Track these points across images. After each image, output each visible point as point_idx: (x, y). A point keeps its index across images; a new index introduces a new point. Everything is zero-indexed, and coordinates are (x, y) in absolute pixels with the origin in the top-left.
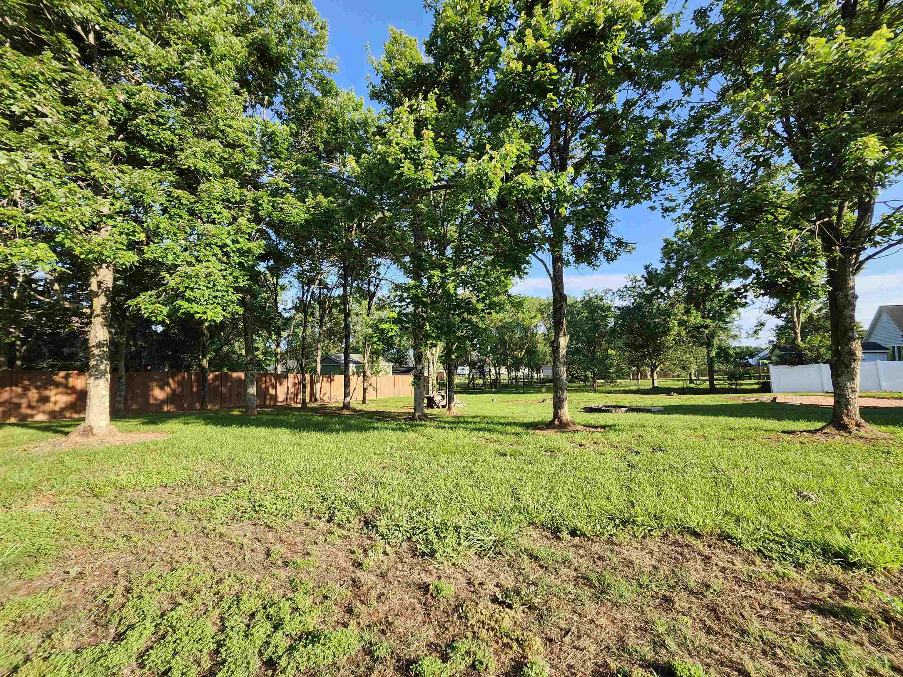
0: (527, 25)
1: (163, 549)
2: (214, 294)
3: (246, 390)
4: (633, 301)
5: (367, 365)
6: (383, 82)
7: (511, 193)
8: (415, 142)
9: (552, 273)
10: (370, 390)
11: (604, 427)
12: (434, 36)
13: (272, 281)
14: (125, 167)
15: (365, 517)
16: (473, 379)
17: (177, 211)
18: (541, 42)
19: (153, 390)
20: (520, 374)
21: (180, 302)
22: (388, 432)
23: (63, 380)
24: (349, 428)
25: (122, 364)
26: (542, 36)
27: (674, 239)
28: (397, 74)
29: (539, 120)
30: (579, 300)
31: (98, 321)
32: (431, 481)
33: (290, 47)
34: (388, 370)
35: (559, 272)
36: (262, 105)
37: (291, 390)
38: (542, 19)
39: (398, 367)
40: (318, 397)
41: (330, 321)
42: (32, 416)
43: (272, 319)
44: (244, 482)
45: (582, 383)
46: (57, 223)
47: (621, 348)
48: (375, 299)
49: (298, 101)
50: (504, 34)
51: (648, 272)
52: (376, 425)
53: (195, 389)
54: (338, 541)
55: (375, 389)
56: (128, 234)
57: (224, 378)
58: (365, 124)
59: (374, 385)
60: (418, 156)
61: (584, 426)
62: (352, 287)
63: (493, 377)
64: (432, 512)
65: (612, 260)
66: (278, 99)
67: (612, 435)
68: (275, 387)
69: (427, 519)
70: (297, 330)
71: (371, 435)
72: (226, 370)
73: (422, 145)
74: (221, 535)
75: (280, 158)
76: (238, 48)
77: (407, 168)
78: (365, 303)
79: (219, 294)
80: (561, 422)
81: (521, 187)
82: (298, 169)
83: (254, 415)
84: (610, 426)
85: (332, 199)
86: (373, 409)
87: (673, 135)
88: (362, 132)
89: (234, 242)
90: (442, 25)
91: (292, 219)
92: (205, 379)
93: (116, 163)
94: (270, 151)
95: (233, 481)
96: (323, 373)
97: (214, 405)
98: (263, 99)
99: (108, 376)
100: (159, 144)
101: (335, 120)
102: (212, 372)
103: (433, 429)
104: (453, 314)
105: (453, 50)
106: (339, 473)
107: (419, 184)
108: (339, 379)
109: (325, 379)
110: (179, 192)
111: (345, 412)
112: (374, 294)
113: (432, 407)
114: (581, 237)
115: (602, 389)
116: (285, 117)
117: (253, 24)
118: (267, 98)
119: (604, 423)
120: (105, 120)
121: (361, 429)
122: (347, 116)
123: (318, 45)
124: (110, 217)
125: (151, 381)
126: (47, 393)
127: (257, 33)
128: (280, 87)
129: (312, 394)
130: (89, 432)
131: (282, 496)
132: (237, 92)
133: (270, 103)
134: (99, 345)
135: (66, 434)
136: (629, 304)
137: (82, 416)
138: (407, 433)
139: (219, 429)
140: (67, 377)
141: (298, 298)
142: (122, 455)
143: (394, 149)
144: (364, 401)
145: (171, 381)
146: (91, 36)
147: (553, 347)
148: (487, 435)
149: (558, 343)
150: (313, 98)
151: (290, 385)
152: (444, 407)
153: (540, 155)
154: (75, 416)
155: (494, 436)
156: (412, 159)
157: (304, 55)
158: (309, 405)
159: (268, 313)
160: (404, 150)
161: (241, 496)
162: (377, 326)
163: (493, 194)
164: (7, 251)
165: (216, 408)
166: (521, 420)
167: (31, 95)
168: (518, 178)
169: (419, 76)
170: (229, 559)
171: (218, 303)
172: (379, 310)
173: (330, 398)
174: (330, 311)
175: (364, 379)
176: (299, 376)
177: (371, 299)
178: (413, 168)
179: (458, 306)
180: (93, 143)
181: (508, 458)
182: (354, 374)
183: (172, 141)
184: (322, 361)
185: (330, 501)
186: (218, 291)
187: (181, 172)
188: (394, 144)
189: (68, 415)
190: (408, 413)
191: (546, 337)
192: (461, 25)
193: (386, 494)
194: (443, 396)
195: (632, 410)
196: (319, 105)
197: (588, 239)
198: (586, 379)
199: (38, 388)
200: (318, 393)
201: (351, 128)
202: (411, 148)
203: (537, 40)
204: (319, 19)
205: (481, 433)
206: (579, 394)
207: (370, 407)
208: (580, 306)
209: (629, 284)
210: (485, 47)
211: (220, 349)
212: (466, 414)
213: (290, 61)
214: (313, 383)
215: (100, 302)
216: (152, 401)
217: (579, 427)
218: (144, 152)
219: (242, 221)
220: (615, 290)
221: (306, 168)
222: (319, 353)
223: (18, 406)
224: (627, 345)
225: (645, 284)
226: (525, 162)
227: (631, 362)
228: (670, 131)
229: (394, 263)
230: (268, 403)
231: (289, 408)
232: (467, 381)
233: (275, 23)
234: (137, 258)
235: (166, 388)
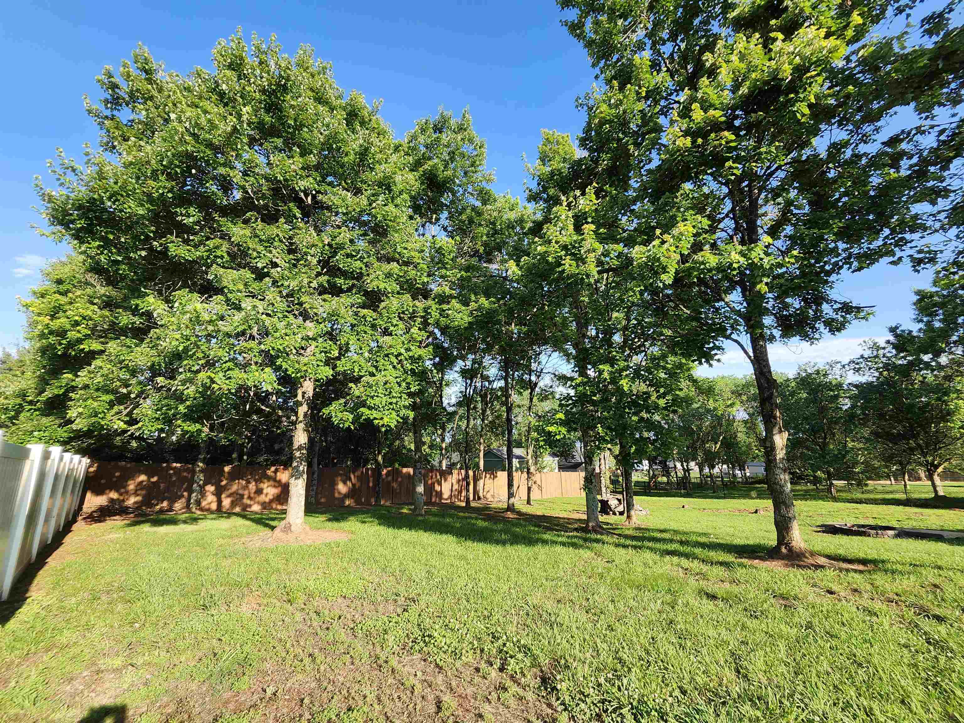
0: (692, 99)
1: (341, 679)
2: (389, 400)
3: (414, 489)
4: (877, 374)
5: (530, 461)
6: (539, 184)
7: (690, 275)
8: (575, 238)
9: (751, 354)
10: (535, 488)
11: (864, 562)
12: (588, 129)
13: (437, 376)
14: (326, 296)
15: (542, 671)
16: (654, 476)
17: (362, 328)
18: (712, 112)
19: (337, 484)
20: (716, 470)
21: (362, 409)
22: (559, 549)
23: (273, 474)
24: (516, 540)
25: (316, 460)
26: (712, 106)
27: (934, 289)
28: (552, 173)
29: (714, 185)
30: (791, 376)
31: (301, 426)
32: (620, 628)
33: (454, 169)
34: (553, 465)
35: (761, 353)
36: (431, 223)
37: (456, 487)
38: (709, 90)
39: (564, 462)
40: (481, 495)
41: (492, 414)
42: (250, 506)
43: (438, 415)
44: (414, 601)
45: (810, 486)
46: (279, 350)
47: (868, 440)
48: (537, 389)
49: (460, 214)
50: (664, 112)
51: (896, 336)
52: (546, 536)
53: (371, 484)
54: (513, 703)
55: (540, 487)
56: (326, 352)
57: (396, 473)
58: (521, 221)
59: (539, 482)
60: (580, 251)
61: (829, 557)
62: (513, 379)
63: (679, 475)
64: (625, 681)
65: (839, 330)
66: (445, 215)
67: (880, 579)
68: (440, 484)
69: (619, 689)
70: (460, 423)
71: (540, 550)
72: (397, 466)
73: (583, 240)
74: (393, 671)
75: (446, 268)
76: (412, 182)
77: (569, 265)
78: (527, 393)
79: (394, 400)
80: (790, 550)
81: (702, 267)
82: (461, 276)
83: (422, 515)
84: (874, 562)
85: (493, 299)
86: (539, 513)
87: (911, 166)
88: (518, 228)
89: (408, 350)
90: (597, 121)
91: (456, 323)
92: (380, 474)
93: (320, 294)
94: (438, 263)
95: (403, 599)
96: (486, 470)
97: (386, 501)
98: (432, 218)
99: (305, 476)
100: (351, 273)
101: (494, 224)
102: (386, 467)
103: (612, 548)
104: (629, 413)
105: (609, 140)
106: (509, 602)
107: (582, 278)
108: (502, 476)
109: (488, 476)
110: (365, 311)
111: (510, 515)
112: (536, 384)
113: (608, 514)
114: (786, 306)
115: (844, 495)
116: (450, 229)
117: (424, 158)
118: (434, 216)
119: (862, 555)
120: (315, 261)
121: (530, 541)
122: (505, 217)
123: (478, 163)
124: (314, 339)
125: (337, 476)
126: (262, 485)
127: (427, 167)
128: (446, 205)
129: (475, 492)
130: (288, 529)
131: (451, 625)
132: (411, 218)
133: (438, 220)
134: (300, 448)
135: (273, 528)
136: (871, 379)
137: (284, 507)
138: (581, 550)
139: (391, 531)
140: (276, 472)
141: (461, 392)
142: (312, 556)
143: (554, 247)
144: (529, 502)
145: (352, 476)
146: (309, 198)
147: (765, 448)
148: (685, 562)
149: (773, 443)
150: (474, 209)
151: (454, 482)
152: (621, 513)
153: (720, 221)
154: (279, 507)
155: (695, 565)
156: (573, 254)
157: (466, 173)
158: (473, 504)
159: (434, 410)
160: (565, 247)
161: (411, 619)
162: (543, 429)
163: (668, 278)
164: (245, 376)
165: (388, 504)
166: (728, 540)
167: (270, 252)
168: (698, 257)
169: (575, 171)
170: (399, 704)
171: (393, 409)
172: (542, 401)
173: (493, 496)
174: (492, 405)
175: (529, 478)
176: (463, 472)
177: (533, 390)
178: (574, 263)
179: (634, 403)
180: (306, 281)
181: (721, 604)
182: (517, 470)
183: (361, 268)
184: (485, 455)
185: (500, 642)
186: (393, 397)
187: (367, 294)
188: (553, 244)
189: (274, 506)
190: (579, 520)
191: (750, 425)
192: (616, 117)
193: (564, 642)
194: (619, 500)
195: (903, 534)
196: (479, 214)
197: (798, 306)
198: (816, 481)
199: (256, 481)
200: (481, 491)
201: (508, 226)
202: (571, 244)
203: (705, 111)
204: (477, 140)
205: (675, 559)
206: (809, 502)
207: (536, 510)
208: (793, 384)
209: (867, 354)
210: (644, 129)
211: (392, 444)
212: (651, 526)
213: (454, 183)
214: (476, 480)
215: (303, 410)
216: (336, 495)
217: (822, 561)
218: (340, 281)
219: (415, 330)
220: (846, 361)
221: (469, 274)
222: (482, 448)
223: (242, 496)
224: (876, 434)
225: (894, 351)
226: (704, 239)
227: (889, 459)
228: (905, 163)
229: (555, 351)
230: (433, 500)
231: (452, 506)
232: (646, 479)
233: (442, 154)
234: (331, 372)
235: (348, 483)
